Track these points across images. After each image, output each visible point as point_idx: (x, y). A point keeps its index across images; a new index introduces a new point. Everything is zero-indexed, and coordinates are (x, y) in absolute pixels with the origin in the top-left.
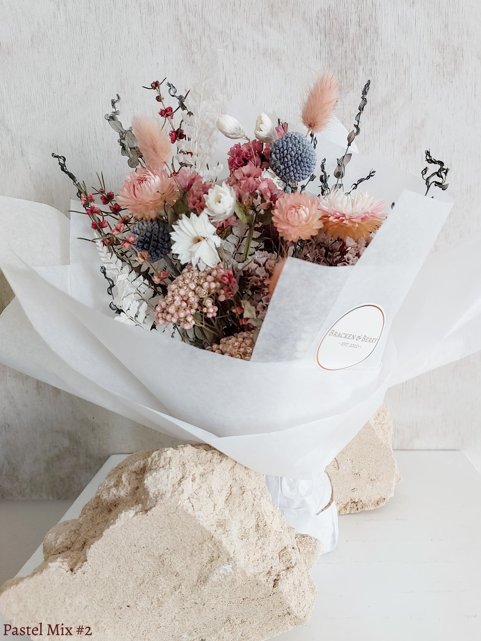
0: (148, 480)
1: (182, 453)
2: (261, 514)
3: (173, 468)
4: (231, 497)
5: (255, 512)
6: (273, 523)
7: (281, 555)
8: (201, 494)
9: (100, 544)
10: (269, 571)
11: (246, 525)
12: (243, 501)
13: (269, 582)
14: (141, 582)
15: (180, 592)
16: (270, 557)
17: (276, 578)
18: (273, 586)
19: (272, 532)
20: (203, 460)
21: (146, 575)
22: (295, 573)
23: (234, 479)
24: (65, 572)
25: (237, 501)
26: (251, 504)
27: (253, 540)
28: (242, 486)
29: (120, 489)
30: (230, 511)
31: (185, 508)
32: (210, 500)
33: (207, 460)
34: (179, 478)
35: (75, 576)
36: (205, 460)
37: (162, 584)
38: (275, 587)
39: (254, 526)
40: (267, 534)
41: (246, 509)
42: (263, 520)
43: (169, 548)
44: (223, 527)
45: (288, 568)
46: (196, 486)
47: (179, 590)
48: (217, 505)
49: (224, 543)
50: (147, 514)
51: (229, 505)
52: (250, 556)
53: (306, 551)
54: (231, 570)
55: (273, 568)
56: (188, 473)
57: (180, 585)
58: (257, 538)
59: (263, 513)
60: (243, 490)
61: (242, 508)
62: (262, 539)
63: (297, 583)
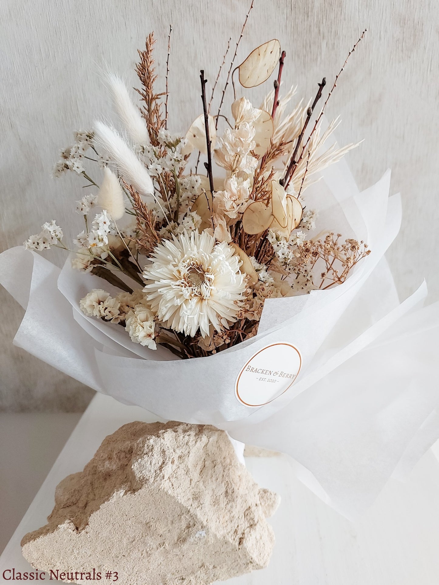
0: (134, 465)
1: (162, 440)
2: (229, 483)
3: (155, 455)
4: (205, 469)
5: (224, 481)
6: (240, 489)
7: (246, 514)
8: (179, 473)
9: (98, 514)
10: (236, 530)
11: (217, 492)
12: (215, 473)
13: (235, 540)
14: (133, 540)
15: (164, 548)
16: (237, 517)
17: (241, 536)
18: (238, 543)
19: (239, 497)
20: (181, 443)
21: (136, 535)
22: (257, 529)
23: (207, 454)
24: (72, 531)
25: (210, 473)
26: (221, 475)
27: (222, 505)
28: (214, 460)
29: (113, 463)
30: (204, 482)
31: (165, 490)
32: (187, 476)
33: (184, 443)
34: (160, 464)
35: (80, 535)
36: (183, 443)
37: (150, 542)
38: (241, 545)
39: (224, 493)
40: (234, 499)
41: (217, 480)
42: (231, 487)
43: (154, 517)
44: (198, 501)
45: (251, 525)
46: (175, 467)
47: (164, 547)
48: (193, 480)
49: (199, 516)
50: (135, 494)
51: (203, 477)
52: (220, 519)
53: (266, 505)
54: (205, 535)
55: (240, 526)
56: (167, 459)
57: (164, 543)
58: (225, 503)
59: (231, 482)
60: (214, 463)
61: (214, 479)
62: (231, 503)
63: (258, 537)
